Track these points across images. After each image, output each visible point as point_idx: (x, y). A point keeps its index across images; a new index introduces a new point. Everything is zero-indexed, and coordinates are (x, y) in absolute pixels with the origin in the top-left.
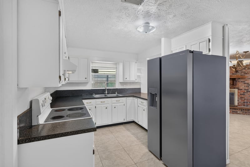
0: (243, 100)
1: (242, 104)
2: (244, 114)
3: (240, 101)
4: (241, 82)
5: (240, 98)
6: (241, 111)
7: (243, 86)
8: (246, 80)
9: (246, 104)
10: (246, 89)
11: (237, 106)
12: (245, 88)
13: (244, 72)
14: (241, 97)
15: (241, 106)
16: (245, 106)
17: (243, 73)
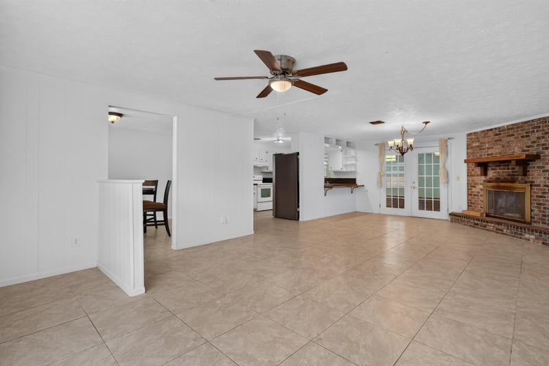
0: (542, 209)
1: (540, 219)
3: (536, 211)
5: (535, 205)
7: (542, 178)
8: (547, 163)
10: (547, 184)
11: (529, 223)
12: (546, 182)
13: (543, 145)
15: (539, 223)
16: (545, 223)
17: (541, 148)
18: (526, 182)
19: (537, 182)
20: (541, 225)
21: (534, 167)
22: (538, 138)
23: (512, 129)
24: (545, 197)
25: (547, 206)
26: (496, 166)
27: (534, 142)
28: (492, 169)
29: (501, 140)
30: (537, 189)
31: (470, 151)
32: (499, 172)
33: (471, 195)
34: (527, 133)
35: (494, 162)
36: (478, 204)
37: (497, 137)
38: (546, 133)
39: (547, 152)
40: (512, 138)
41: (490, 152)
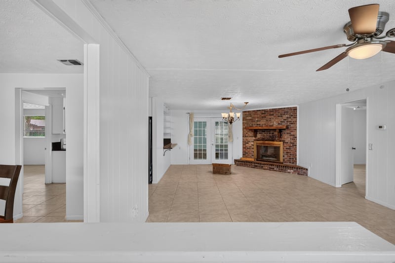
0: (289, 155)
1: (288, 160)
3: (286, 156)
5: (285, 153)
7: (289, 139)
9: (292, 161)
11: (282, 163)
12: (291, 141)
13: (290, 122)
15: (287, 162)
16: (291, 163)
18: (280, 141)
19: (287, 141)
20: (288, 164)
21: (285, 133)
22: (287, 118)
23: (272, 111)
24: (291, 149)
25: (292, 154)
26: (263, 132)
27: (285, 120)
28: (260, 133)
29: (265, 117)
30: (286, 145)
31: (245, 122)
32: (264, 135)
33: (245, 148)
34: (281, 114)
35: (261, 130)
36: (250, 153)
37: (263, 115)
38: (291, 116)
39: (292, 125)
40: (272, 117)
41: (258, 123)
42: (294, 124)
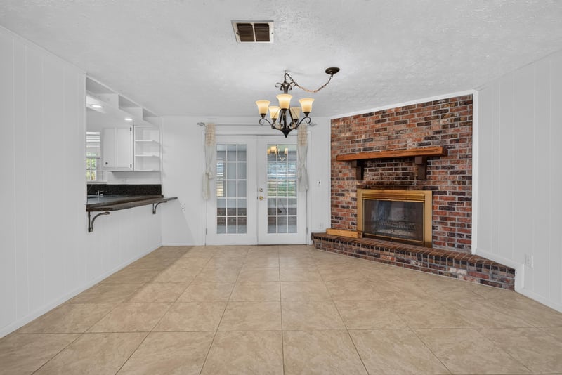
0: (449, 226)
1: (445, 239)
2: (429, 271)
3: (440, 228)
4: (444, 167)
5: (439, 220)
6: (420, 260)
7: (449, 183)
8: (458, 162)
9: (459, 241)
10: (457, 190)
11: (429, 245)
12: (455, 188)
13: (452, 136)
14: (441, 218)
15: (444, 244)
16: (453, 245)
17: (448, 140)
18: (424, 189)
19: (442, 188)
20: (447, 248)
21: (437, 168)
22: (444, 127)
23: (403, 113)
24: (454, 209)
25: (457, 222)
26: (378, 165)
27: (438, 132)
28: (370, 171)
29: (385, 129)
30: (441, 198)
31: (336, 144)
32: (382, 174)
33: (337, 206)
34: (426, 119)
35: (373, 160)
36: (349, 219)
37: (379, 126)
38: (456, 120)
39: (457, 146)
40: (403, 127)
41: (368, 145)
42: (464, 141)
